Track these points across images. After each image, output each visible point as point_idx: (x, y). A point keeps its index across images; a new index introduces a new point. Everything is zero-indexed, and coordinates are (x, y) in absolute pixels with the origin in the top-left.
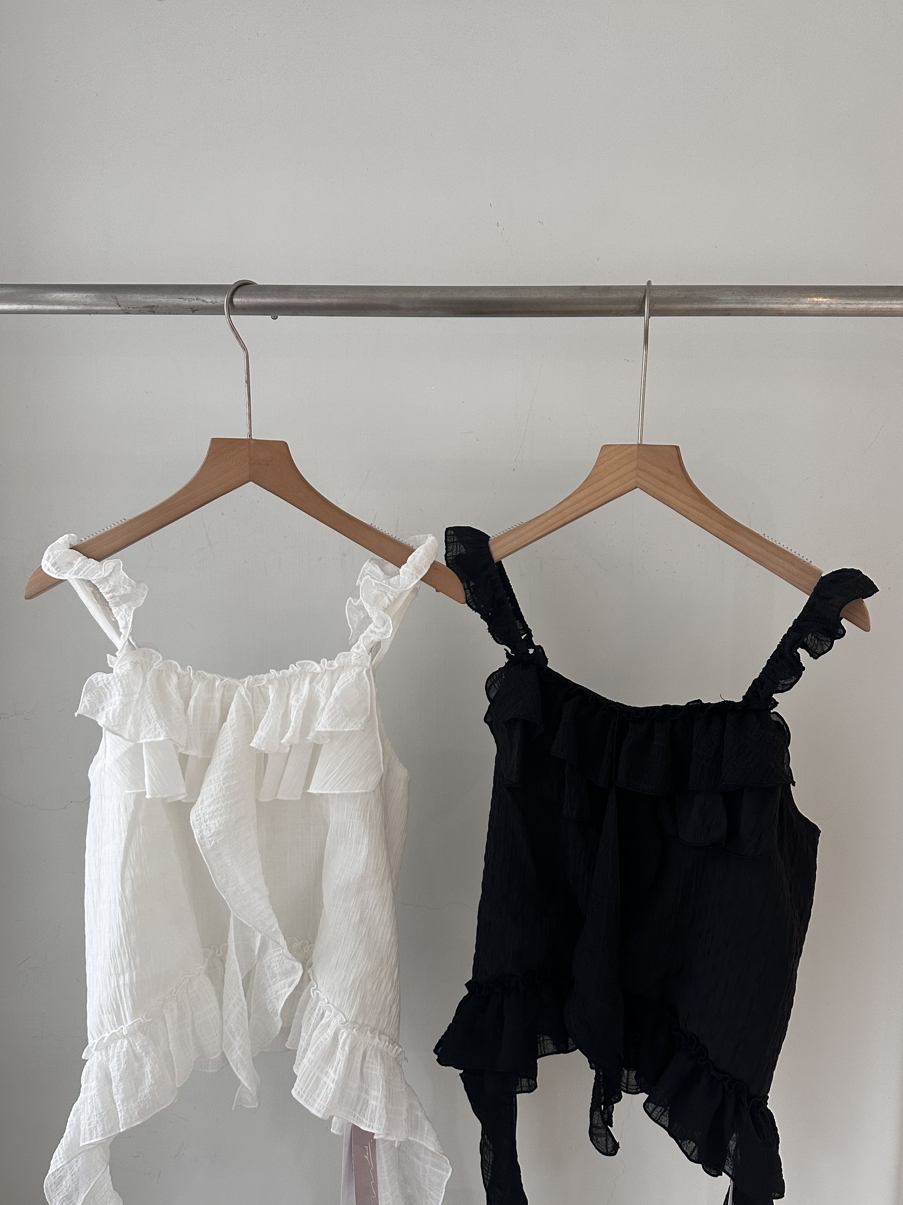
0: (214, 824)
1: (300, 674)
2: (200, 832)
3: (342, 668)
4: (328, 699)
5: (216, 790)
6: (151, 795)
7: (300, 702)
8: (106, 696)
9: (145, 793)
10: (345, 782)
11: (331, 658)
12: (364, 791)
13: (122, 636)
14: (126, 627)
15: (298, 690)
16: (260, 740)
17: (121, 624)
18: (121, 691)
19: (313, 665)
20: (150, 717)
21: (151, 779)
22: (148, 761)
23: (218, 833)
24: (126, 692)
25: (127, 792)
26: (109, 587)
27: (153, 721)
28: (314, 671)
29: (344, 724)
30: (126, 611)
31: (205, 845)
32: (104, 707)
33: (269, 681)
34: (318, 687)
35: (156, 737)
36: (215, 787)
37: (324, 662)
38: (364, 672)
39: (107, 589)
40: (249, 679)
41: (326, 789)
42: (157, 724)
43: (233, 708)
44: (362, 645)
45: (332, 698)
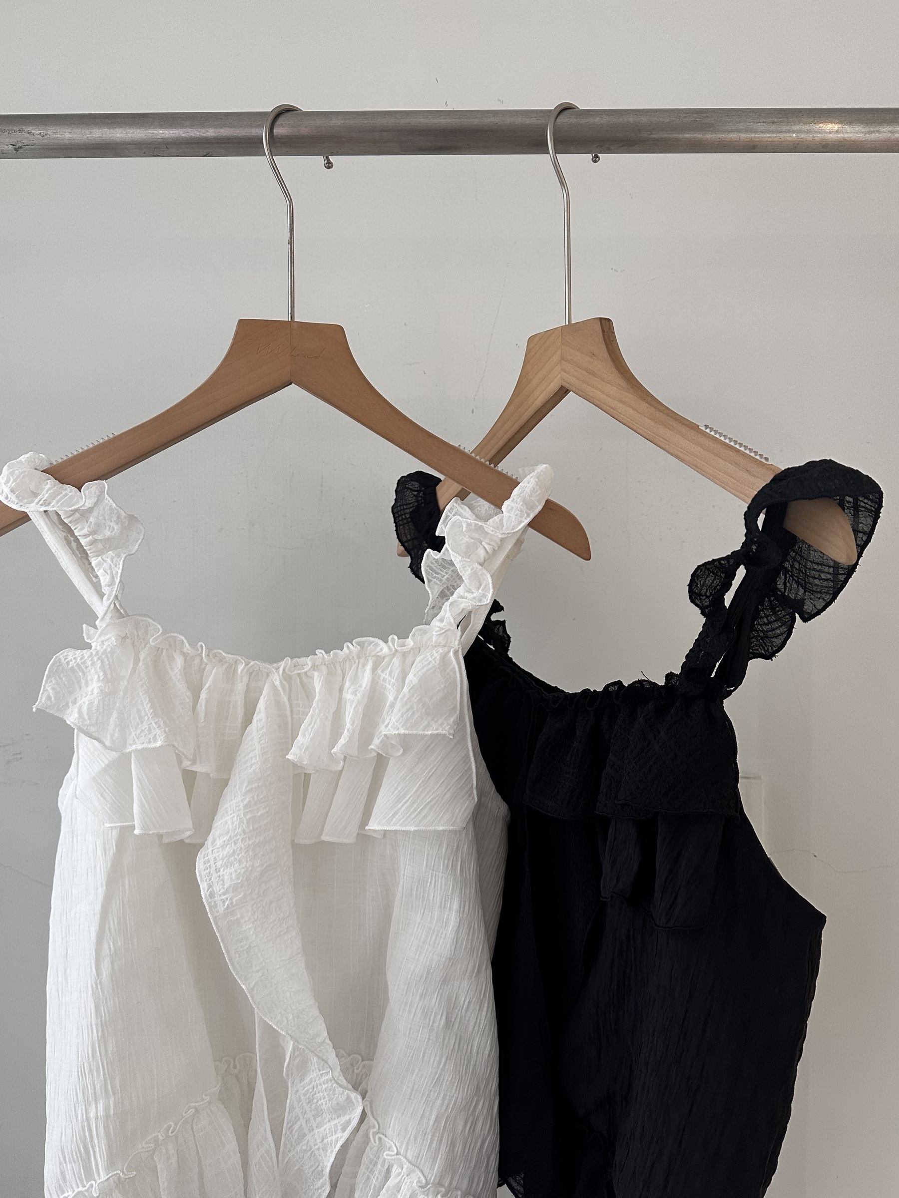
0: (229, 875)
1: (359, 657)
2: (210, 886)
3: (418, 650)
4: (399, 691)
5: (233, 823)
6: (142, 829)
7: (359, 695)
8: (79, 682)
9: (133, 827)
10: (423, 814)
11: (403, 636)
12: (451, 828)
13: (105, 598)
14: (111, 584)
15: (355, 680)
16: (301, 750)
17: (104, 579)
18: (101, 674)
19: (377, 645)
20: (143, 714)
21: (142, 806)
22: (139, 779)
23: (235, 888)
24: (109, 676)
25: (107, 825)
26: (89, 527)
27: (146, 718)
28: (378, 654)
29: (424, 724)
30: (112, 560)
31: (216, 906)
32: (76, 699)
33: (315, 667)
34: (385, 675)
35: (150, 742)
36: (232, 818)
37: (393, 640)
38: (451, 654)
39: (86, 531)
40: (286, 663)
41: (395, 824)
42: (153, 723)
43: (261, 705)
44: (448, 615)
45: (406, 690)
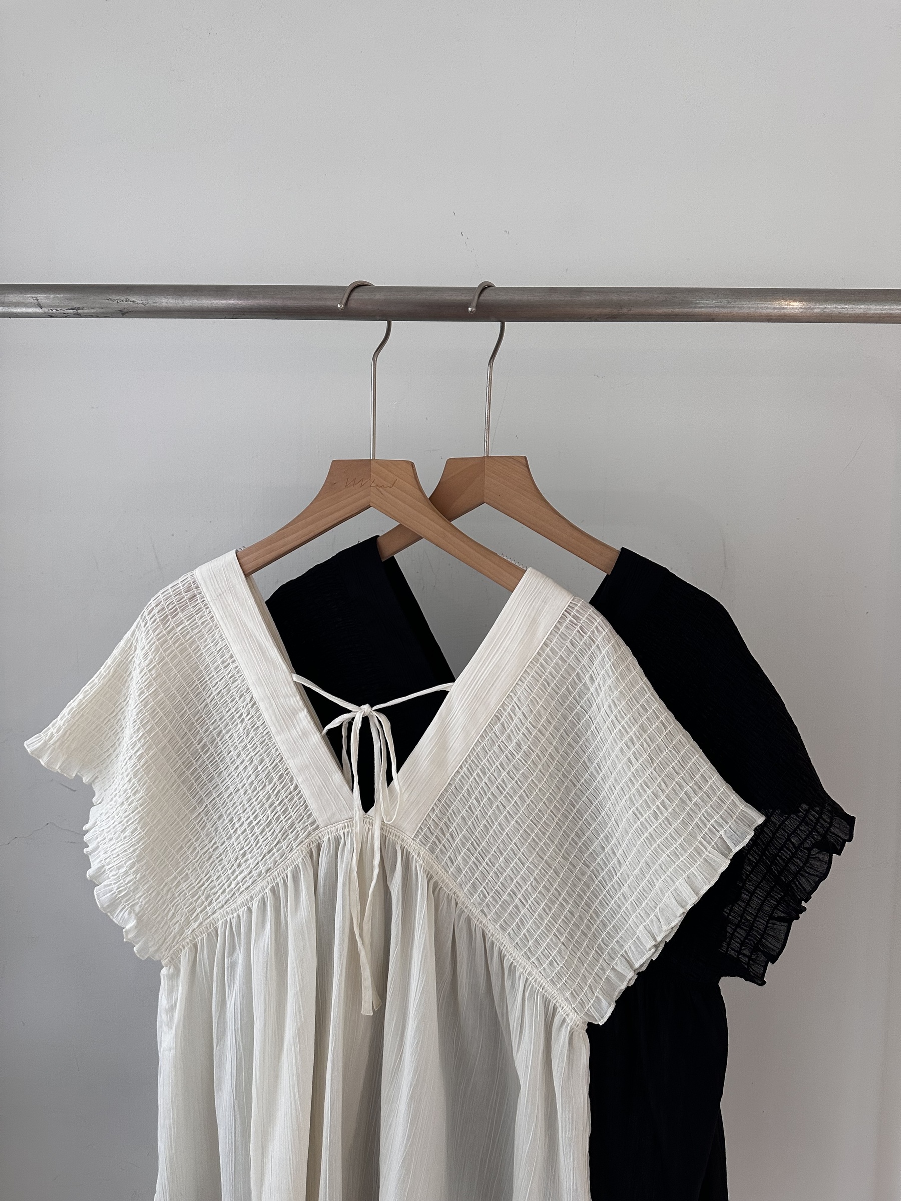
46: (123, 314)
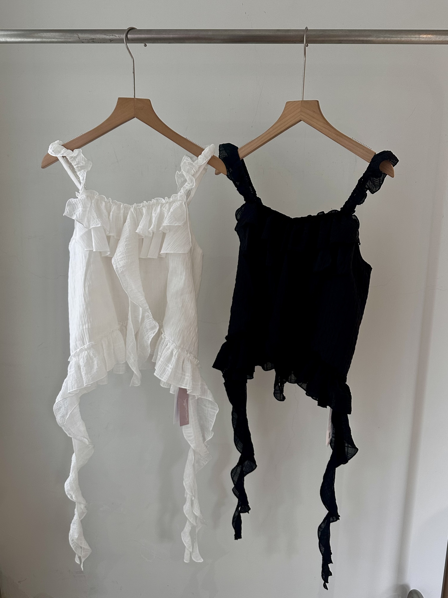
0: (122, 263)
1: (157, 204)
2: (116, 266)
3: (174, 202)
4: (168, 213)
5: (122, 249)
6: (96, 250)
7: (156, 214)
8: (76, 208)
9: (93, 250)
10: (175, 248)
11: (169, 198)
12: (184, 253)
13: (82, 184)
14: (83, 180)
15: (155, 210)
16: (140, 229)
17: (81, 178)
18: (82, 205)
19: (161, 200)
20: (94, 217)
21: (95, 243)
22: (94, 236)
23: (123, 267)
24: (84, 206)
25: (85, 249)
26: (76, 162)
27: (95, 219)
28: (162, 203)
29: (175, 223)
30: (83, 172)
31: (118, 271)
32: (75, 213)
33: (143, 206)
34: (164, 209)
35: (97, 225)
36: (121, 248)
37: (166, 198)
38: (183, 203)
39: (75, 163)
40: (135, 205)
41: (168, 251)
42: (97, 220)
43: (128, 217)
44: (182, 191)
45: (169, 213)
46: (111, 41)
